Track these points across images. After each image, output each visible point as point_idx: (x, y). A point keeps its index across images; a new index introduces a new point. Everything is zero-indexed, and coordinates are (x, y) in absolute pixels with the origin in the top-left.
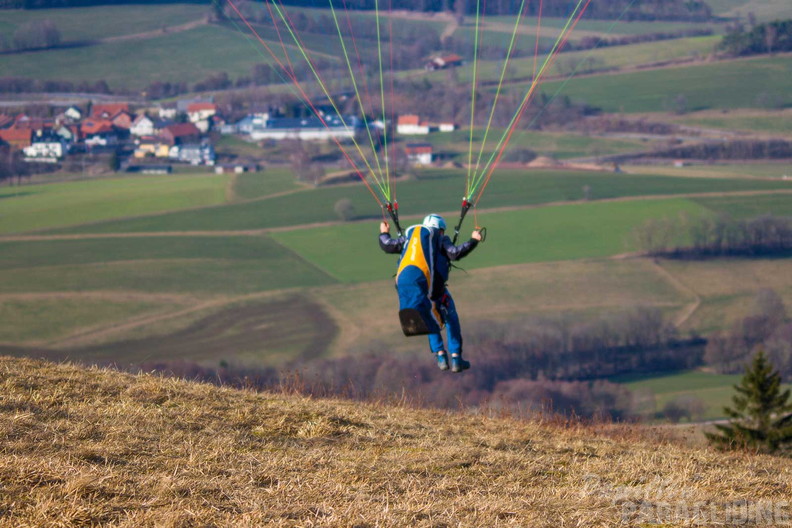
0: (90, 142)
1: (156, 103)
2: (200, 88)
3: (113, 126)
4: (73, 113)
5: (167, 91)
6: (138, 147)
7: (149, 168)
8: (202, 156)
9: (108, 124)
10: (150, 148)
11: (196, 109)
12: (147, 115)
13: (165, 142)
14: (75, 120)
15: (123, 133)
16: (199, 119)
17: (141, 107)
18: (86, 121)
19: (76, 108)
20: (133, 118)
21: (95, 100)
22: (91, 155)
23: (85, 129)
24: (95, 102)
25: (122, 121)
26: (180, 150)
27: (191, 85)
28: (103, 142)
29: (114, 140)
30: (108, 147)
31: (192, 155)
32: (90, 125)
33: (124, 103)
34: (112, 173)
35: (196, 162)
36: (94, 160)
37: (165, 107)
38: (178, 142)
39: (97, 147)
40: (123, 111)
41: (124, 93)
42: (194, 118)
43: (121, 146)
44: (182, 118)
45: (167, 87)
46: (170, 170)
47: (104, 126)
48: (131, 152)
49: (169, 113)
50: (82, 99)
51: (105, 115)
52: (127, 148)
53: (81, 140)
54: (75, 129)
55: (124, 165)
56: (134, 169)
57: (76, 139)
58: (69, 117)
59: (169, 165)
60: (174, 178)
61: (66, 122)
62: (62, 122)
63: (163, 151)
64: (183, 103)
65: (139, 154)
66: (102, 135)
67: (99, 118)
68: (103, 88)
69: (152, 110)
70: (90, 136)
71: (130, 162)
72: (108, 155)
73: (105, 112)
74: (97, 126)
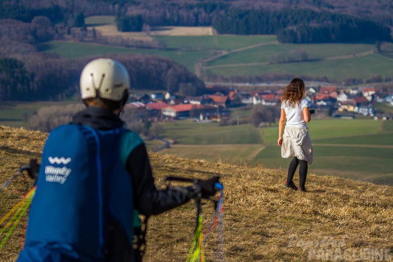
0: (319, 103)
1: (349, 87)
2: (369, 82)
3: (330, 97)
4: (312, 90)
5: (354, 82)
6: (340, 106)
7: (345, 116)
8: (368, 112)
9: (327, 96)
10: (346, 107)
11: (366, 91)
12: (345, 93)
13: (352, 104)
14: (313, 93)
15: (334, 100)
16: (368, 95)
17: (342, 89)
18: (318, 94)
19: (314, 88)
20: (339, 93)
21: (322, 85)
22: (319, 109)
23: (317, 97)
24: (322, 86)
25: (333, 95)
26: (359, 109)
27: (364, 80)
28: (325, 104)
29: (330, 103)
30: (327, 106)
31: (364, 111)
32: (319, 96)
33: (335, 86)
34: (328, 118)
35: (365, 114)
36: (320, 112)
37: (353, 89)
38: (358, 105)
39: (322, 106)
40: (334, 90)
41: (334, 82)
42: (366, 94)
43: (333, 106)
44: (360, 95)
45: (354, 81)
46: (354, 117)
47: (326, 97)
48: (337, 109)
49: (355, 92)
50: (316, 84)
51: (326, 92)
52: (335, 107)
53: (315, 102)
54: (313, 98)
55: (334, 114)
56: (338, 116)
57: (313, 102)
58: (310, 92)
59: (354, 115)
60: (356, 121)
61: (309, 94)
62: (307, 95)
63: (351, 109)
64: (361, 88)
65: (341, 110)
66: (325, 100)
67: (324, 93)
68: (326, 80)
69: (347, 90)
70: (319, 101)
71: (336, 113)
72: (326, 110)
73: (327, 90)
74: (322, 96)
